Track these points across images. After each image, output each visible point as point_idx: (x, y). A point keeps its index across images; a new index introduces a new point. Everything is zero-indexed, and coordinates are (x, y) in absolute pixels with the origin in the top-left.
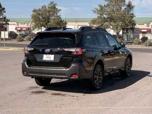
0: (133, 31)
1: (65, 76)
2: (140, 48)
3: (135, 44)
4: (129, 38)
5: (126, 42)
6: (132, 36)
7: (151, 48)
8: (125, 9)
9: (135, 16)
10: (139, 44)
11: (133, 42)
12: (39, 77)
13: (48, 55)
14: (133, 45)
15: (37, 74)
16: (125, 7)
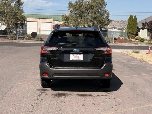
0: (23, 27)
1: (97, 76)
2: (33, 43)
3: (27, 39)
4: (19, 33)
5: (18, 37)
6: (22, 32)
7: (42, 43)
8: (15, 4)
9: (24, 13)
10: (30, 39)
11: (24, 37)
12: (67, 79)
13: (75, 55)
14: (25, 40)
15: (65, 75)
16: (15, 3)
